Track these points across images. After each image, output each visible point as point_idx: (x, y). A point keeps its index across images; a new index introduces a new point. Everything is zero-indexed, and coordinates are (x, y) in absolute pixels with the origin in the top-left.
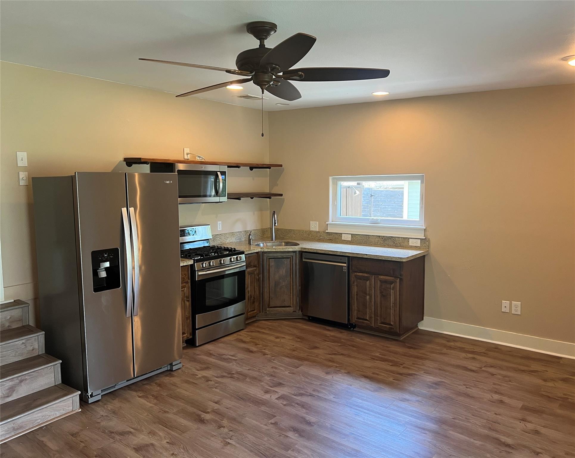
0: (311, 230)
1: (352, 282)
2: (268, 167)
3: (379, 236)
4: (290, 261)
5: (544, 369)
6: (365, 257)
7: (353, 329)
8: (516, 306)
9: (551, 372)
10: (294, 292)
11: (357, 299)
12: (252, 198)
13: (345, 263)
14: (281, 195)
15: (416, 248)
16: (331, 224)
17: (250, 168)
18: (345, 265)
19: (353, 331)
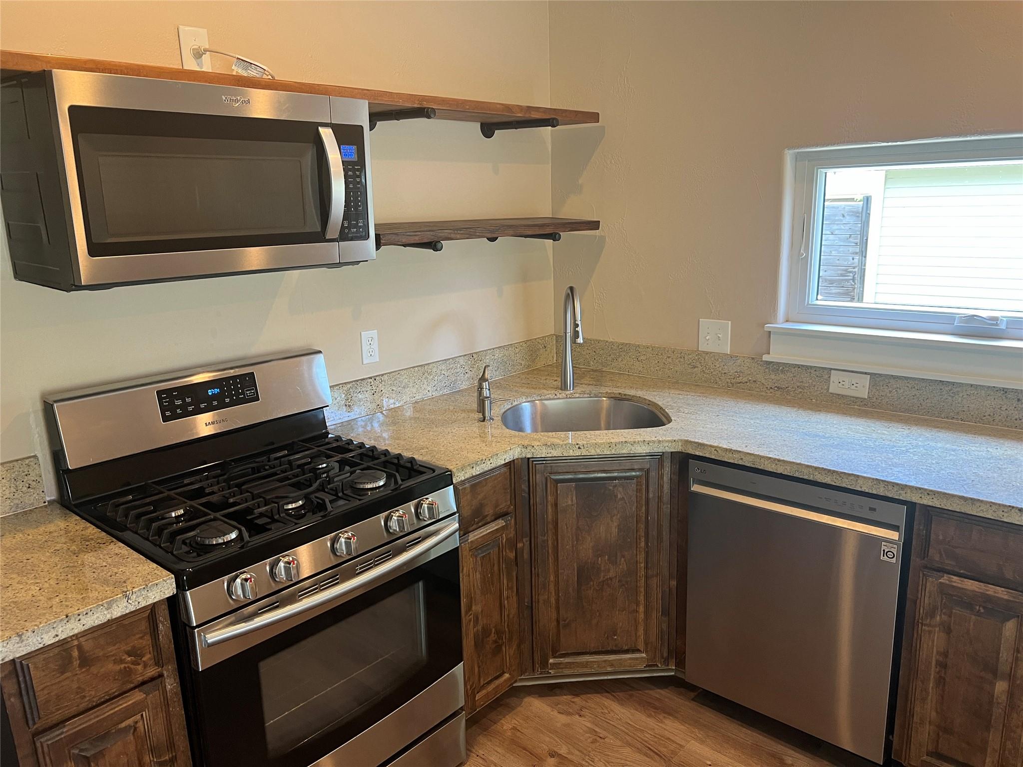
0: (701, 349)
1: (922, 618)
2: (548, 119)
4: (639, 490)
12: (493, 240)
13: (895, 528)
14: (595, 225)
16: (782, 332)
17: (482, 125)
18: (894, 535)
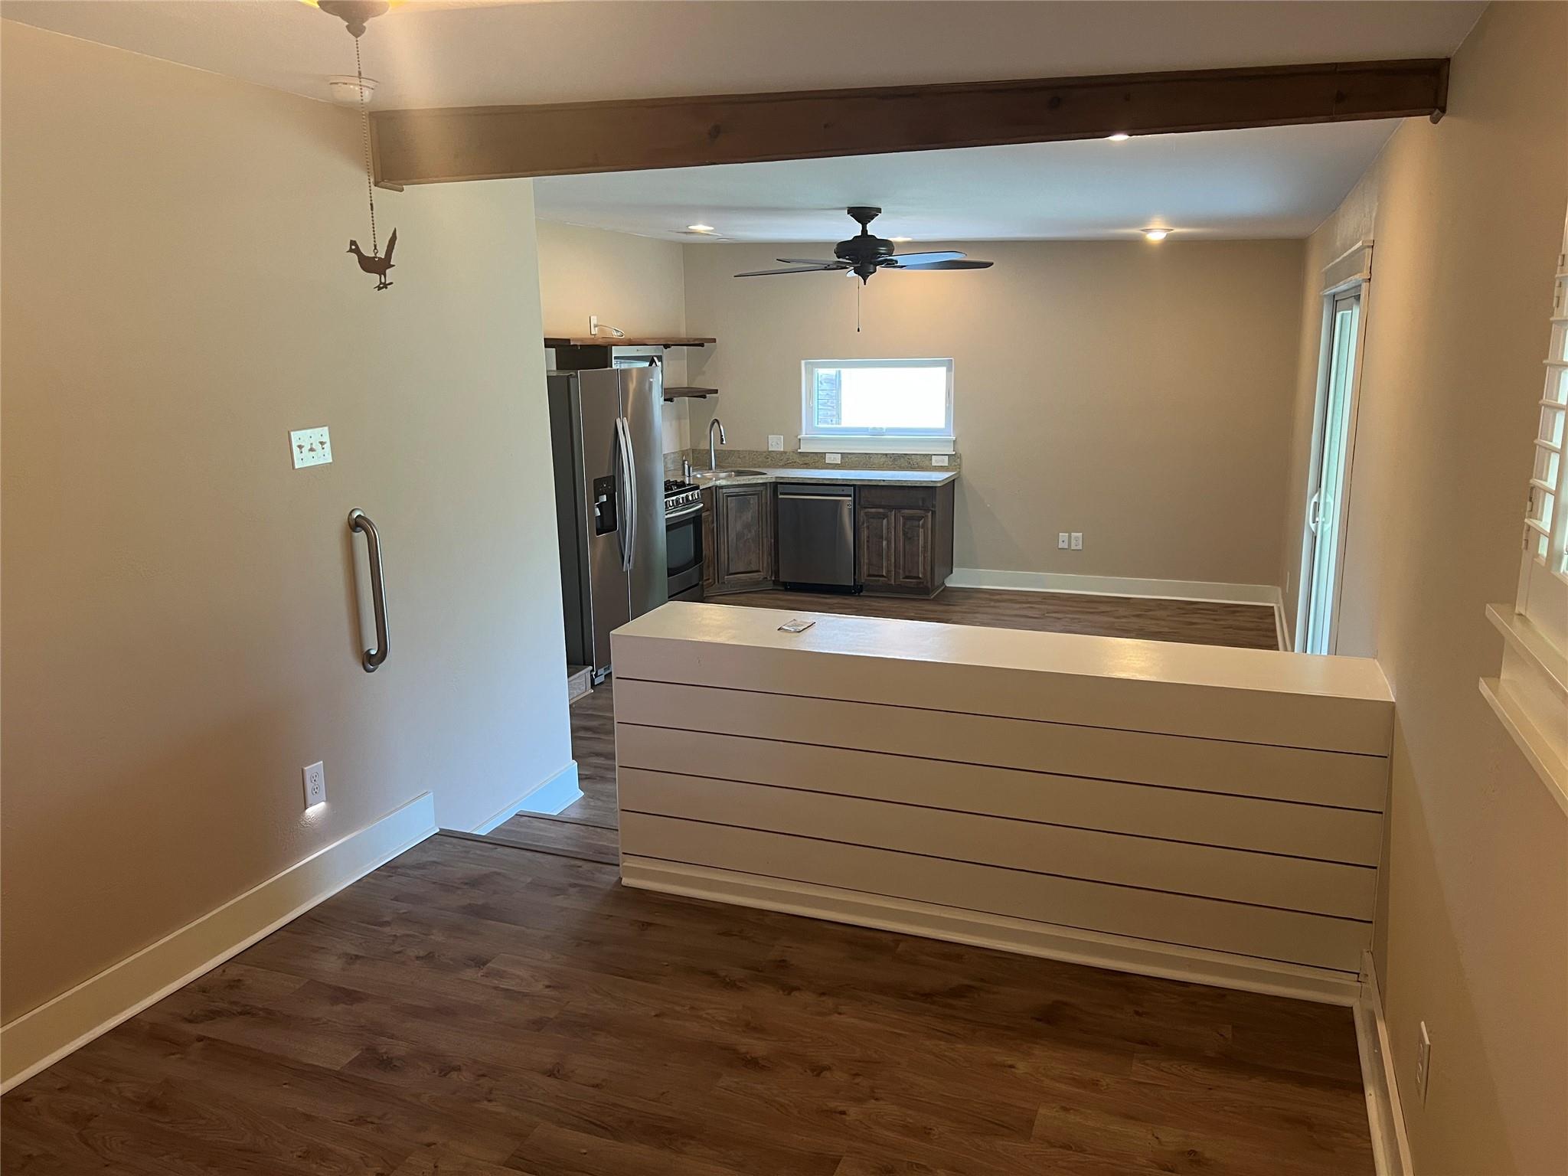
0: (770, 449)
1: (860, 524)
3: (886, 454)
4: (758, 500)
5: (1113, 609)
6: (882, 484)
7: (859, 593)
8: (1077, 539)
9: (1122, 611)
10: (765, 549)
11: (868, 547)
13: (850, 495)
14: (716, 391)
15: (941, 469)
16: (806, 439)
18: (850, 498)
19: (859, 596)
